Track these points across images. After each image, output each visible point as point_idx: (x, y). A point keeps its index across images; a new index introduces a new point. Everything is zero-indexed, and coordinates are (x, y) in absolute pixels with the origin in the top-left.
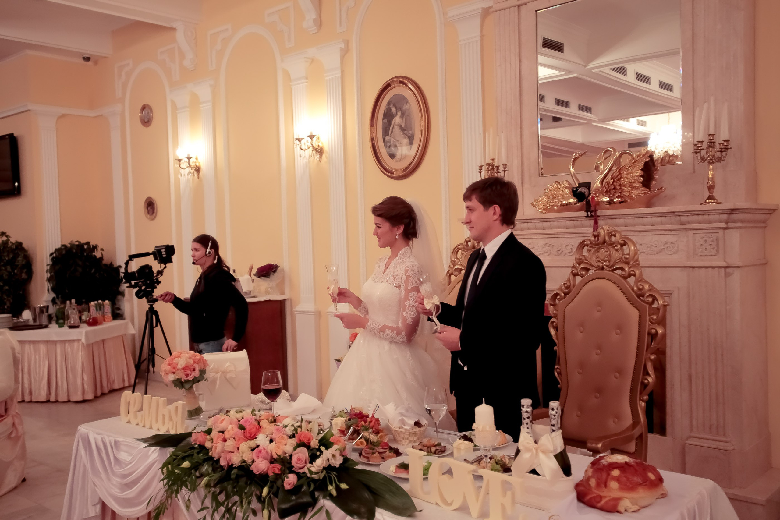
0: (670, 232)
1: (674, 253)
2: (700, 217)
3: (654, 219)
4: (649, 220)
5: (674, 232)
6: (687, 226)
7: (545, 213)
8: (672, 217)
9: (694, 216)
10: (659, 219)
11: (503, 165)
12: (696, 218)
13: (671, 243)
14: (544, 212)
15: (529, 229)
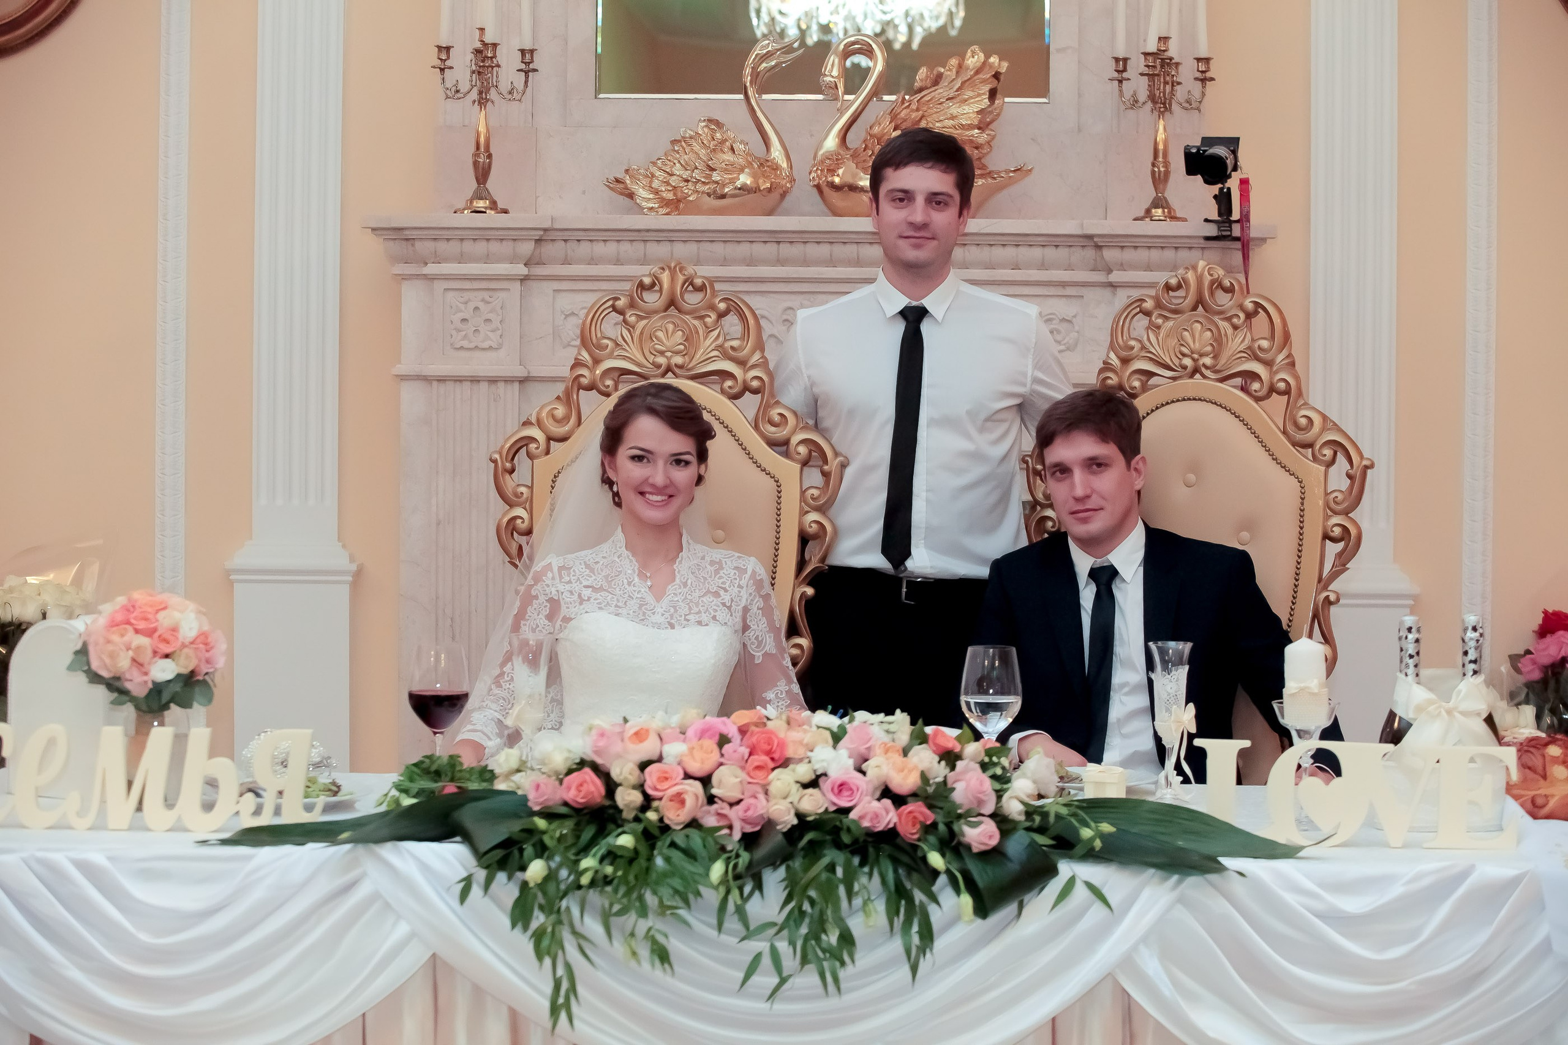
0: (1060, 291)
1: (1068, 349)
2: (1155, 254)
3: (1024, 253)
4: (1010, 252)
5: (1070, 291)
6: (1116, 277)
7: (667, 214)
8: (1073, 249)
9: (1139, 251)
10: (1037, 253)
11: (523, 52)
12: (1142, 255)
13: (1064, 320)
14: (664, 211)
15: (618, 262)
